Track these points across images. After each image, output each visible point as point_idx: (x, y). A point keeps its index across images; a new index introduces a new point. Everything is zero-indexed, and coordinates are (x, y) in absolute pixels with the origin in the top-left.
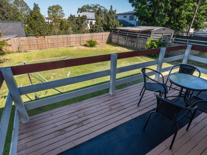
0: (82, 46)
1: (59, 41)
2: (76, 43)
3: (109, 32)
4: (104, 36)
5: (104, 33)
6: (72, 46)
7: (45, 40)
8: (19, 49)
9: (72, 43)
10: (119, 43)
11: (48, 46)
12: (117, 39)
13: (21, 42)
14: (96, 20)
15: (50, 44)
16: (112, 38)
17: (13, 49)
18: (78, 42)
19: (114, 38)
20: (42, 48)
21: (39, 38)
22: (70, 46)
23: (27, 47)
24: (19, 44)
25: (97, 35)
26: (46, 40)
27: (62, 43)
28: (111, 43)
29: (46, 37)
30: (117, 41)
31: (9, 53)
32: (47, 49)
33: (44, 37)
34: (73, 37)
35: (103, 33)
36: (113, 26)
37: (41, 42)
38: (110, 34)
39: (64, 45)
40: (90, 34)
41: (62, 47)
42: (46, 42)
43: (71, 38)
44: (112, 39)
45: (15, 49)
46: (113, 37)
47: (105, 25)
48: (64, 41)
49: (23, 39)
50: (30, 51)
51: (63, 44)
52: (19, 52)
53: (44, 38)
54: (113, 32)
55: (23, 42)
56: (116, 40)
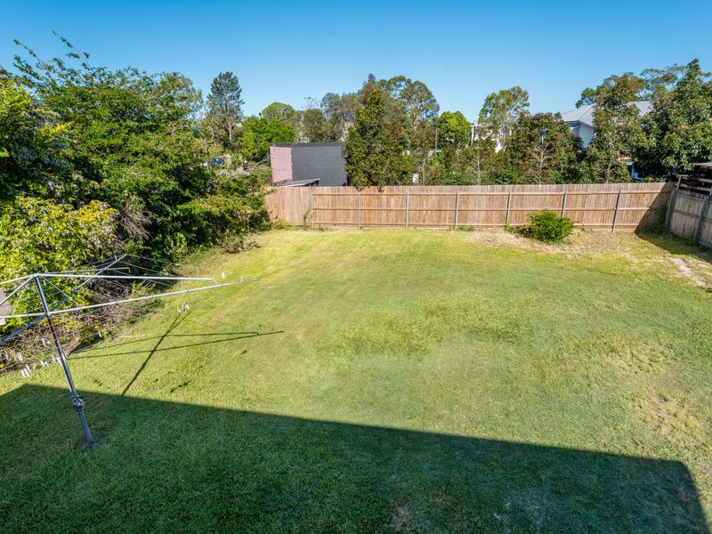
0: (511, 230)
1: (425, 203)
2: (488, 219)
3: (662, 184)
4: (625, 199)
5: (630, 187)
6: (471, 229)
7: (380, 199)
8: (305, 218)
9: (470, 215)
10: (704, 236)
11: (388, 220)
12: (697, 216)
13: (315, 199)
14: (599, 131)
15: (392, 214)
16: (672, 212)
17: (293, 218)
18: (495, 216)
19: (682, 213)
20: (368, 222)
21: (363, 192)
22: (462, 228)
23: (328, 216)
24: (308, 206)
25: (590, 192)
26: (384, 198)
27: (435, 213)
28: (660, 233)
29: (386, 188)
30: (697, 226)
31: (281, 227)
32: (381, 229)
33: (380, 191)
34: (481, 195)
35: (622, 185)
36: (689, 155)
37: (368, 205)
38: (665, 192)
39: (439, 222)
40: (554, 186)
41: (431, 226)
42: (381, 206)
43: (471, 200)
44: (670, 216)
45: (298, 220)
46: (676, 208)
47: (643, 148)
48: (443, 208)
49: (322, 193)
50: (333, 227)
51: (440, 217)
52: (305, 227)
53: (377, 193)
54: (683, 181)
55: (319, 200)
56: (692, 223)
